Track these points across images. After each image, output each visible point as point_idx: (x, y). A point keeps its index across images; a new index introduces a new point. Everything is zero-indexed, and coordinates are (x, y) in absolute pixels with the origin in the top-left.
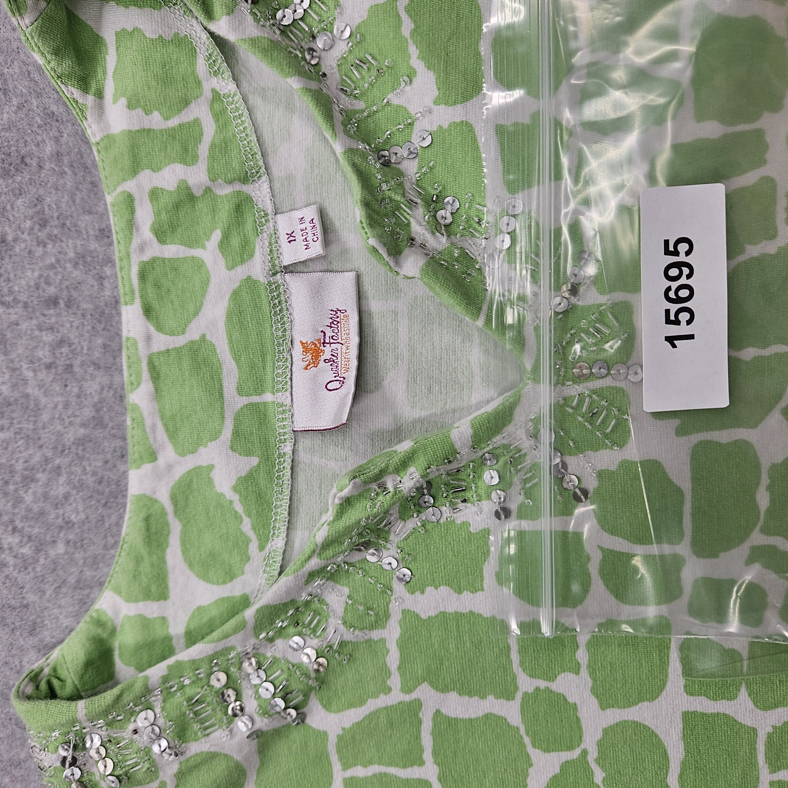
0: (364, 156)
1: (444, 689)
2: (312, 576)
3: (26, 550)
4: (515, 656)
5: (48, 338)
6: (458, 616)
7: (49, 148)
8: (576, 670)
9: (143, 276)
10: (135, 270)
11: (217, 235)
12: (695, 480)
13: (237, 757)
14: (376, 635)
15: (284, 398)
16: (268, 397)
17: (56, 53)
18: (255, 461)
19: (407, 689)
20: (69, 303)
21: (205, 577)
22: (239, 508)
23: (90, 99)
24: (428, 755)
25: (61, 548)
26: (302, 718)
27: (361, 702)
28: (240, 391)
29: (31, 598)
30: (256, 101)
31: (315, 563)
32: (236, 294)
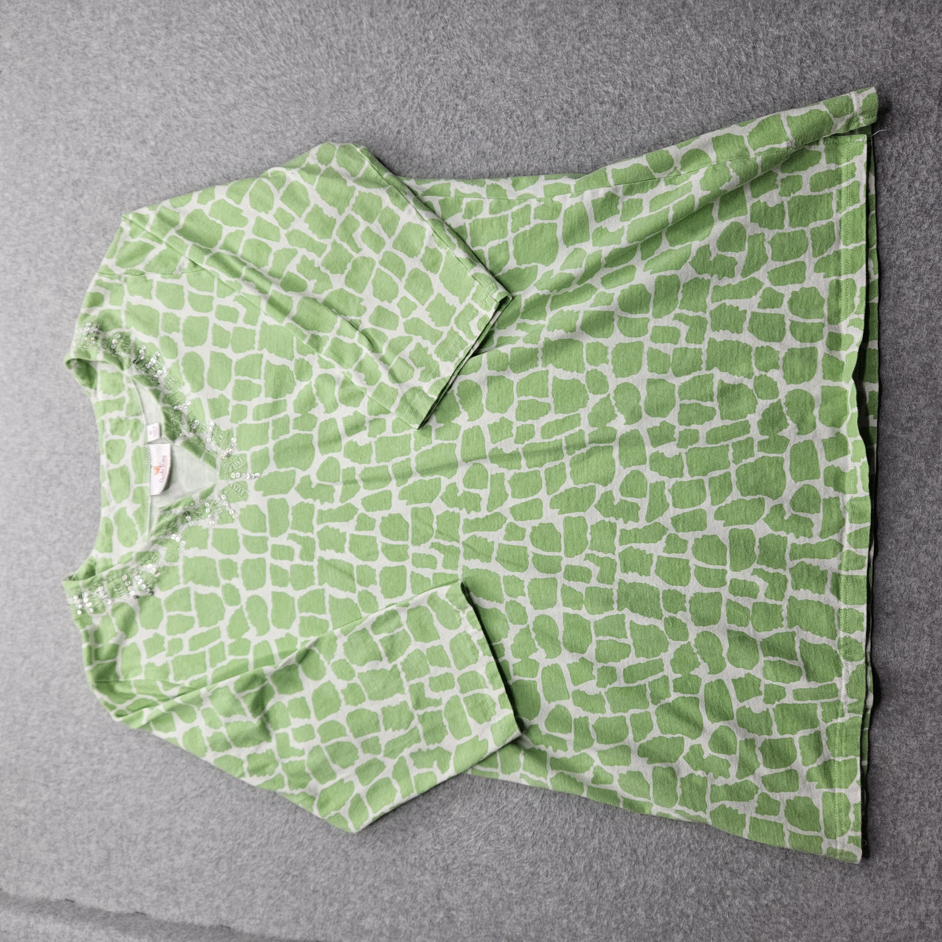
0: (167, 409)
1: (197, 583)
2: (154, 542)
3: (71, 537)
4: (218, 572)
5: (80, 465)
6: (200, 558)
7: (82, 405)
8: (237, 576)
9: (107, 445)
10: (104, 444)
11: (129, 432)
12: (269, 511)
13: (131, 605)
14: (175, 564)
15: (147, 485)
16: (143, 485)
17: (83, 378)
18: (139, 506)
19: (186, 583)
20: (86, 454)
21: (124, 545)
22: (134, 521)
23: (92, 391)
24: (193, 607)
25: (81, 536)
26: (152, 593)
27: (171, 588)
28: (136, 483)
29: (72, 553)
30: (141, 390)
31: (153, 538)
32: (134, 452)
